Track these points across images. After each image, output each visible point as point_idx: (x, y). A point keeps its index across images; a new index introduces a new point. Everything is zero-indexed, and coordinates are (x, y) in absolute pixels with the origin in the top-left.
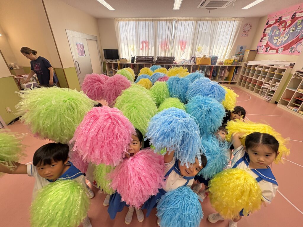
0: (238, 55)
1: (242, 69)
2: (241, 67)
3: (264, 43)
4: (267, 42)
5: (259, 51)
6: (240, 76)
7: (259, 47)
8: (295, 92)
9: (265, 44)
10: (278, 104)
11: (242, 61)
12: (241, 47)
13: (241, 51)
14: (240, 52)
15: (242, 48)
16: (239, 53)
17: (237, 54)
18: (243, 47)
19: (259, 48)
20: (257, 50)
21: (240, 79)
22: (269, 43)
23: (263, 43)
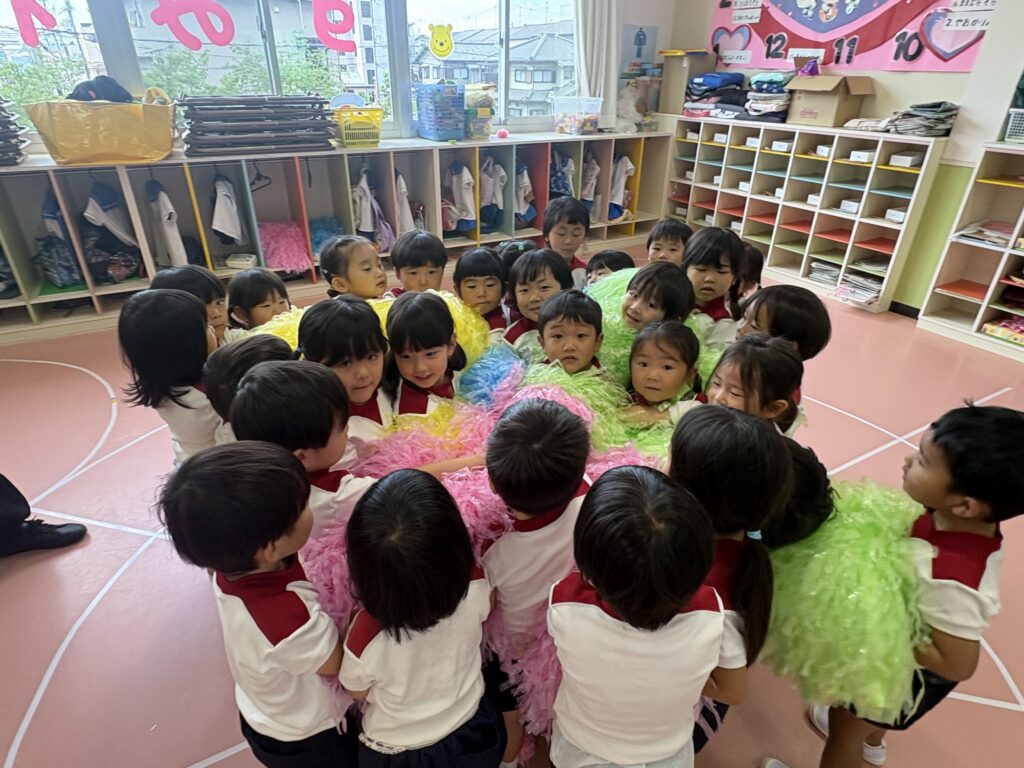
0: (631, 76)
1: (671, 152)
2: (666, 138)
3: (749, 13)
4: (765, 11)
5: (725, 52)
6: (666, 185)
7: (725, 36)
8: (1002, 253)
9: (757, 21)
10: (920, 316)
11: (657, 110)
12: (638, 35)
13: (639, 55)
14: (638, 61)
15: (641, 39)
16: (635, 65)
17: (627, 70)
18: (644, 34)
19: (723, 40)
20: (716, 49)
21: (669, 199)
22: (777, 14)
23: (742, 13)
